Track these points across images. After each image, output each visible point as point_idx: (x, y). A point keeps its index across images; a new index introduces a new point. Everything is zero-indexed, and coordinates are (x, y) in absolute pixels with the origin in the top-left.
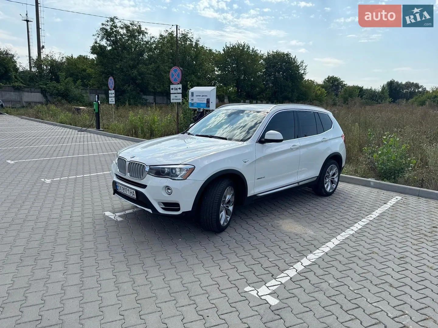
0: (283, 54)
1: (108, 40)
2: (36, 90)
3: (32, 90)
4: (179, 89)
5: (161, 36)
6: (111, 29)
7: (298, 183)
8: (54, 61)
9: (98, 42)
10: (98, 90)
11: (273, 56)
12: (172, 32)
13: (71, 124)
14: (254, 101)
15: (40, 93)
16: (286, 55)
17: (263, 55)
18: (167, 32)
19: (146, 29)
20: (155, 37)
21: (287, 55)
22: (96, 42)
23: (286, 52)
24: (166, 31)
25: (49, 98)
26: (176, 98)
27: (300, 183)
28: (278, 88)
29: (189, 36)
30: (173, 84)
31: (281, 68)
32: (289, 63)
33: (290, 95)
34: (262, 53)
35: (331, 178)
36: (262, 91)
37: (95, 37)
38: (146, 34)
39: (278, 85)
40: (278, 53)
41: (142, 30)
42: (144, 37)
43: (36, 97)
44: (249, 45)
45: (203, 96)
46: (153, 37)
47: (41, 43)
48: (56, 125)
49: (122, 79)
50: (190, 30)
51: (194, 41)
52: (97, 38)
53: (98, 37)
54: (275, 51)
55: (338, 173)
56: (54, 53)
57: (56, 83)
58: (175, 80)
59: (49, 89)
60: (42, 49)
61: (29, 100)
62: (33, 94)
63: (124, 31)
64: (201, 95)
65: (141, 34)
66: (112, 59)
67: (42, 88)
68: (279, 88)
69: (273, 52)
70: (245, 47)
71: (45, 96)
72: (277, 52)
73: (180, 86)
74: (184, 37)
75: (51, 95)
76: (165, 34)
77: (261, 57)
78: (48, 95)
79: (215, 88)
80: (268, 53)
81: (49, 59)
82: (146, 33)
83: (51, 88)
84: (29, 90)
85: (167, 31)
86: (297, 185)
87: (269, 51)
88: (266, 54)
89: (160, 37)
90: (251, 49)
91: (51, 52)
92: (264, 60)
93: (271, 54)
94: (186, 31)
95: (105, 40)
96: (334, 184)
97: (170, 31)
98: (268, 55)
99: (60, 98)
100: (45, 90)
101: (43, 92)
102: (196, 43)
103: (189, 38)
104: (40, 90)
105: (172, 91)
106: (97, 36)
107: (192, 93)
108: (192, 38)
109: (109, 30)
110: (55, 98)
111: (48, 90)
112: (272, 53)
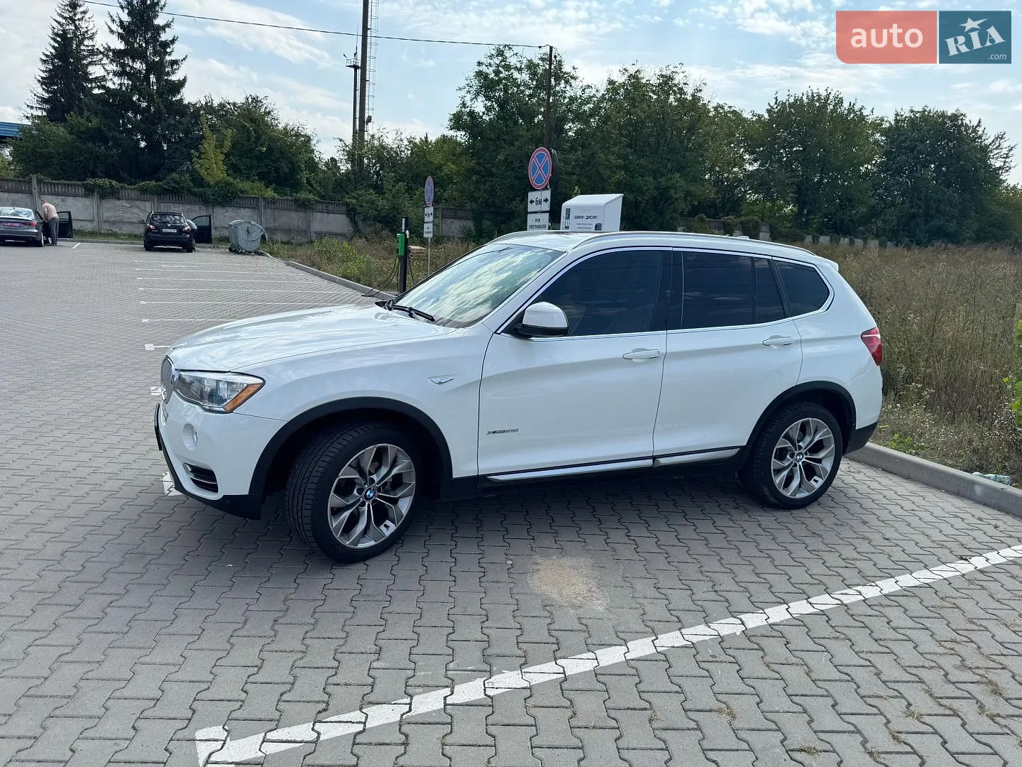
0: (943, 115)
1: (488, 98)
2: (337, 209)
3: (331, 208)
4: (544, 201)
5: (611, 82)
6: (497, 73)
7: (654, 458)
8: (383, 147)
9: (469, 103)
10: (460, 210)
11: (912, 121)
12: (636, 72)
13: (358, 281)
14: (842, 239)
15: (345, 216)
16: (950, 118)
17: (882, 120)
18: (627, 73)
19: (574, 68)
20: (593, 86)
21: (955, 117)
22: (464, 105)
23: (950, 111)
24: (624, 71)
25: (361, 225)
26: (537, 224)
27: (663, 461)
28: (917, 204)
29: (678, 79)
30: (534, 190)
31: (933, 152)
32: (956, 139)
33: (952, 226)
34: (878, 114)
35: (807, 458)
36: (874, 213)
37: (463, 93)
38: (572, 81)
39: (919, 199)
40: (926, 113)
41: (564, 70)
42: (568, 88)
43: (337, 222)
44: (840, 96)
45: (588, 217)
46: (589, 87)
47: (366, 111)
48: (334, 281)
49: (508, 185)
50: (679, 66)
51: (689, 90)
52: (466, 95)
53: (469, 92)
54: (919, 108)
55: (833, 446)
56: (385, 131)
57: (376, 194)
58: (539, 179)
59: (361, 206)
60: (367, 124)
61: (325, 228)
62: (331, 215)
63: (524, 77)
64: (585, 215)
65: (563, 81)
66: (494, 141)
67: (348, 205)
68: (920, 208)
69: (912, 111)
70: (829, 102)
71: (354, 222)
72: (925, 111)
73: (547, 194)
74: (666, 83)
75: (365, 219)
76: (620, 79)
77: (876, 126)
78: (358, 219)
79: (618, 198)
80: (897, 115)
81: (376, 143)
82: (572, 78)
83: (364, 204)
84: (325, 208)
85: (626, 70)
86: (649, 462)
87: (899, 111)
88: (892, 119)
89: (609, 87)
90: (846, 105)
91: (381, 129)
92: (885, 132)
93: (906, 117)
94: (670, 67)
95: (481, 98)
96: (819, 477)
97: (632, 71)
98: (897, 121)
99: (379, 225)
100: (354, 209)
101: (351, 213)
102: (693, 95)
103: (676, 85)
104: (344, 208)
105: (531, 208)
106: (466, 90)
107: (568, 210)
108: (685, 84)
109: (492, 76)
110: (370, 226)
111: (359, 209)
112: (908, 114)
